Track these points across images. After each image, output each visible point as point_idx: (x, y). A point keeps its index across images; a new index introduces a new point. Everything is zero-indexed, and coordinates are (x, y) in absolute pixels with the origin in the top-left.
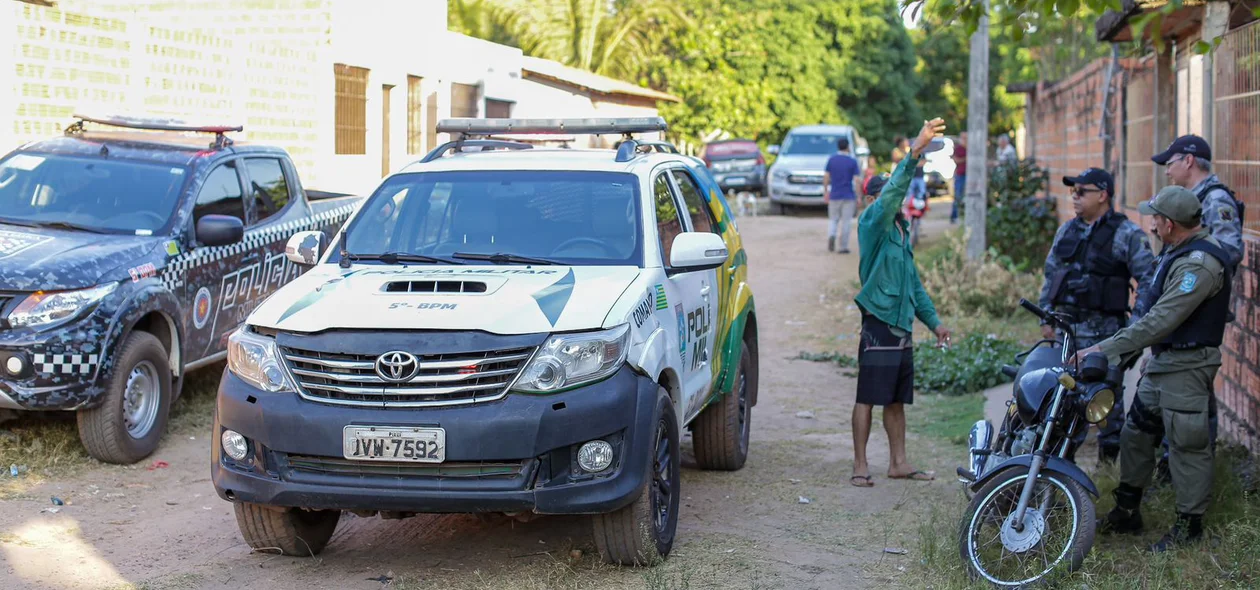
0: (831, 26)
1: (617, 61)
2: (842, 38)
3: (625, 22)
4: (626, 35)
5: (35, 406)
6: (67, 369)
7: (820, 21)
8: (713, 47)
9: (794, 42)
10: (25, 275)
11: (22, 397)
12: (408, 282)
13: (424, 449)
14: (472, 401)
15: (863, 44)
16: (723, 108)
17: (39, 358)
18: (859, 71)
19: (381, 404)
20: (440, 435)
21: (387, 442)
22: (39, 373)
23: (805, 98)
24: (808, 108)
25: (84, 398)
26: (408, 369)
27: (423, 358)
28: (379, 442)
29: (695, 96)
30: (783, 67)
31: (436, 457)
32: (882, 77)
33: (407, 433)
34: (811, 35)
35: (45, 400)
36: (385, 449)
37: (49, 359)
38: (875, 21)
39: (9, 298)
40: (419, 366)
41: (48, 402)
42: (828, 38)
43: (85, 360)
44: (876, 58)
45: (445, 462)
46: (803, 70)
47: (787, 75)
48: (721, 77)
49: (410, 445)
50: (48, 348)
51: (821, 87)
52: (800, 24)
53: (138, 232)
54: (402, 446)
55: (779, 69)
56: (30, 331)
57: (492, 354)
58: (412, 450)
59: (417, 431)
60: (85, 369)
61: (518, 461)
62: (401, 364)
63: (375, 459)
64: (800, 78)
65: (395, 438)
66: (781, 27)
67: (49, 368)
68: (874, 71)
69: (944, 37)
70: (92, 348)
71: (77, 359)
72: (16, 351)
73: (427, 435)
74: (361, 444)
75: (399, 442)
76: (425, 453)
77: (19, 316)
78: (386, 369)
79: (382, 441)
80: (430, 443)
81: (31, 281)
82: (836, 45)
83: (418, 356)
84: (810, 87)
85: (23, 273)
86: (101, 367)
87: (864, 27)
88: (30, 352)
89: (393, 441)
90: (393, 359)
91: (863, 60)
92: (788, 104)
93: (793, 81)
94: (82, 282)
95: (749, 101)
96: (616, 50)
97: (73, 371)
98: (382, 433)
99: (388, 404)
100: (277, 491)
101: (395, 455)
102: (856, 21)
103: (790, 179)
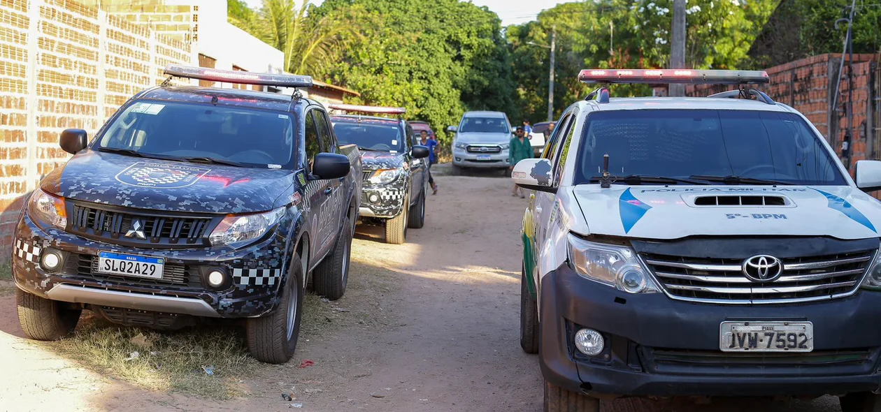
0: (456, 44)
1: (309, 66)
2: (463, 52)
3: (316, 39)
4: (316, 47)
5: (231, 314)
6: (259, 281)
7: (449, 41)
8: (379, 56)
9: (432, 55)
10: (216, 200)
11: (222, 306)
12: (715, 197)
13: (795, 341)
14: (828, 297)
15: (477, 58)
16: (386, 101)
17: (237, 272)
18: (475, 77)
19: (748, 302)
20: (808, 328)
21: (761, 335)
22: (237, 285)
23: (439, 94)
24: (441, 102)
25: (269, 307)
26: (773, 271)
27: (786, 261)
28: (753, 335)
29: (366, 93)
30: (424, 72)
31: (806, 347)
32: (491, 81)
33: (778, 327)
34: (442, 50)
35: (240, 309)
36: (759, 343)
37: (245, 273)
38: (488, 41)
39: (206, 220)
40: (783, 267)
41: (242, 310)
42: (454, 53)
43: (272, 274)
44: (487, 67)
45: (814, 351)
46: (437, 75)
47: (426, 78)
48: (385, 78)
49: (782, 337)
50: (245, 263)
51: (449, 87)
52: (435, 41)
53: (270, 166)
54: (775, 338)
55: (420, 74)
56: (228, 249)
57: (842, 256)
58: (783, 341)
59: (786, 325)
60: (271, 282)
61: (866, 349)
62: (767, 266)
63: (749, 350)
64: (435, 81)
65: (767, 331)
66: (422, 44)
67: (245, 281)
68: (486, 77)
69: (524, 54)
70: (277, 263)
71: (266, 273)
72: (216, 266)
73: (796, 328)
74: (736, 338)
75: (771, 335)
76: (795, 343)
77: (216, 235)
78: (752, 271)
79: (756, 334)
80: (801, 335)
81: (224, 205)
82: (459, 58)
83: (781, 259)
84: (442, 86)
85: (214, 199)
86: (282, 279)
87: (480, 45)
88: (230, 267)
89: (766, 334)
90: (760, 262)
91: (477, 68)
92: (427, 99)
93: (430, 83)
94: (263, 206)
95: (403, 96)
96: (309, 58)
97: (263, 283)
98: (755, 328)
99: (755, 302)
100: (641, 383)
101: (768, 347)
102: (474, 41)
103: (469, 149)
